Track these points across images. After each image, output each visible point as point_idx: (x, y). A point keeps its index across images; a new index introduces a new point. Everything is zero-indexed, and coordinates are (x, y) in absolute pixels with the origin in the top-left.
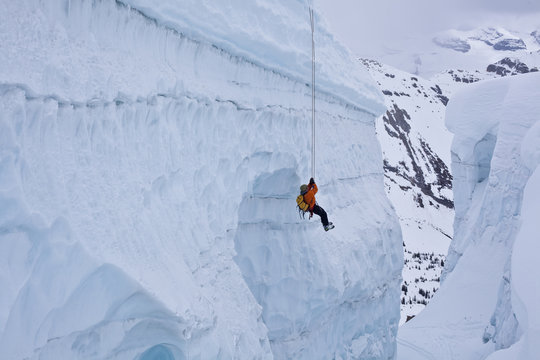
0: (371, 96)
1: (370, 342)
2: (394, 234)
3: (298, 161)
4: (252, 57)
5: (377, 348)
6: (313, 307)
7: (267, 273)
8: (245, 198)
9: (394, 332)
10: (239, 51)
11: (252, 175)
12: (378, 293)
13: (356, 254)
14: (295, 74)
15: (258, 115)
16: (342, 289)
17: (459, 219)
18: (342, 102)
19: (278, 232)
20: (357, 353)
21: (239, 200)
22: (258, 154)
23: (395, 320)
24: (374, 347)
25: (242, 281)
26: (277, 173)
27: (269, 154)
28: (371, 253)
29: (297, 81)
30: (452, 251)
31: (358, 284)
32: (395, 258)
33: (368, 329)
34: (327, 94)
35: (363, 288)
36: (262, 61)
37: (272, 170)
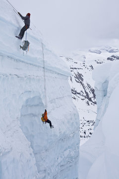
0: (66, 70)
1: (70, 151)
2: (76, 115)
3: (41, 93)
4: (22, 60)
5: (73, 153)
6: (49, 141)
7: (33, 131)
8: (23, 107)
9: (78, 147)
10: (17, 58)
11: (25, 99)
12: (71, 135)
13: (63, 122)
14: (38, 65)
15: (25, 79)
16: (58, 135)
17: (98, 109)
18: (56, 73)
19: (36, 117)
20: (66, 156)
21: (21, 108)
22: (27, 92)
23: (78, 144)
24: (72, 153)
25: (23, 134)
26: (34, 98)
27: (30, 91)
28: (68, 122)
29: (39, 67)
30: (97, 119)
31: (64, 133)
32: (77, 123)
33: (69, 147)
34: (51, 70)
35: (66, 134)
36: (26, 61)
37: (32, 97)
